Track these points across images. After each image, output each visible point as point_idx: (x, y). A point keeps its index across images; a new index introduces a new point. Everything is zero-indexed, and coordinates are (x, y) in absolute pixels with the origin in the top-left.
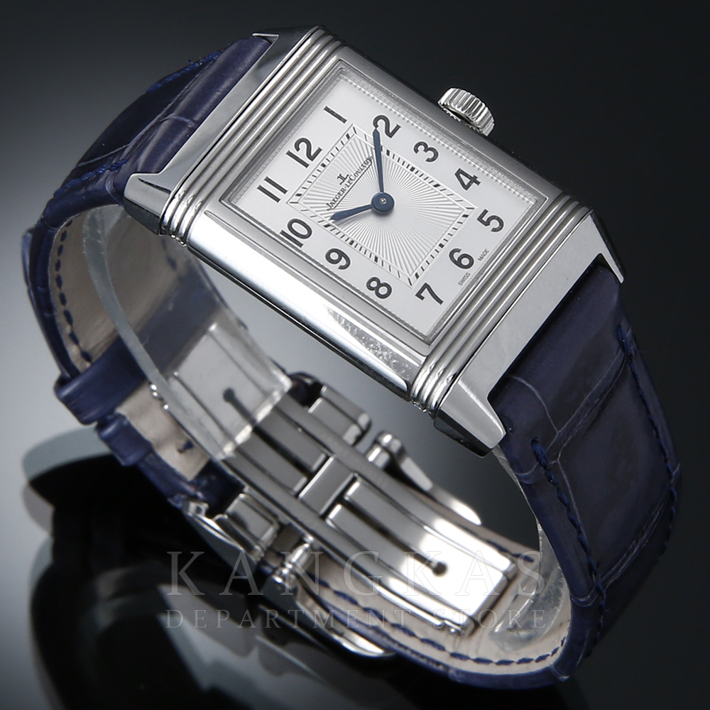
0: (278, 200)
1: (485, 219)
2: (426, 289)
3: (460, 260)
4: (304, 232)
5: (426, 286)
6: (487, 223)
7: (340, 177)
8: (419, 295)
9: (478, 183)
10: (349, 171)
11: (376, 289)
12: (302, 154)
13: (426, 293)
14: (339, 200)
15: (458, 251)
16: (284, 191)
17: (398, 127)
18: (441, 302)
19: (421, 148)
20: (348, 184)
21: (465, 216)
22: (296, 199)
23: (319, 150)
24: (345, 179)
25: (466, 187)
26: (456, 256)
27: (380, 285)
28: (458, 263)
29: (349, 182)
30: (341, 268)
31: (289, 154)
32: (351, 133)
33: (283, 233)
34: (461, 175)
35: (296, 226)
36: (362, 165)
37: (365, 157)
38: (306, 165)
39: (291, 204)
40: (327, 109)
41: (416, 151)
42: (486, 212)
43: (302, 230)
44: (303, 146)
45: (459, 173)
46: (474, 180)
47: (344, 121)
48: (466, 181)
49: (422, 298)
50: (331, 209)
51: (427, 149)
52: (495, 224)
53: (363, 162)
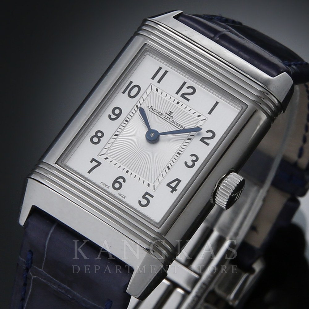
0: (153, 78)
1: (147, 196)
2: (97, 164)
3: (118, 182)
4: (132, 94)
5: (99, 164)
6: (144, 197)
7: (171, 113)
8: (93, 160)
9: (172, 192)
10: (176, 118)
11: (96, 136)
12: (185, 90)
13: (95, 164)
14: (156, 113)
15: (124, 181)
16: (159, 82)
17: (208, 144)
18: (89, 172)
19: (194, 158)
20: (166, 117)
21: (149, 185)
22: (154, 89)
23: (188, 100)
24: (170, 116)
25: (168, 185)
26: (121, 180)
27: (99, 138)
28: (116, 181)
29: (168, 117)
30: (110, 116)
31: (185, 83)
32: (202, 118)
33: (131, 82)
34: (177, 182)
35: (136, 89)
36: (180, 125)
37: (186, 126)
38: (177, 93)
39: (151, 86)
40: (217, 103)
41: (192, 155)
42: (152, 196)
43: (133, 93)
44: (191, 91)
45: (179, 181)
46: (174, 189)
47: (210, 113)
48: (173, 185)
49: (91, 162)
50: (149, 108)
51: (194, 161)
52: (144, 202)
53: (181, 125)
